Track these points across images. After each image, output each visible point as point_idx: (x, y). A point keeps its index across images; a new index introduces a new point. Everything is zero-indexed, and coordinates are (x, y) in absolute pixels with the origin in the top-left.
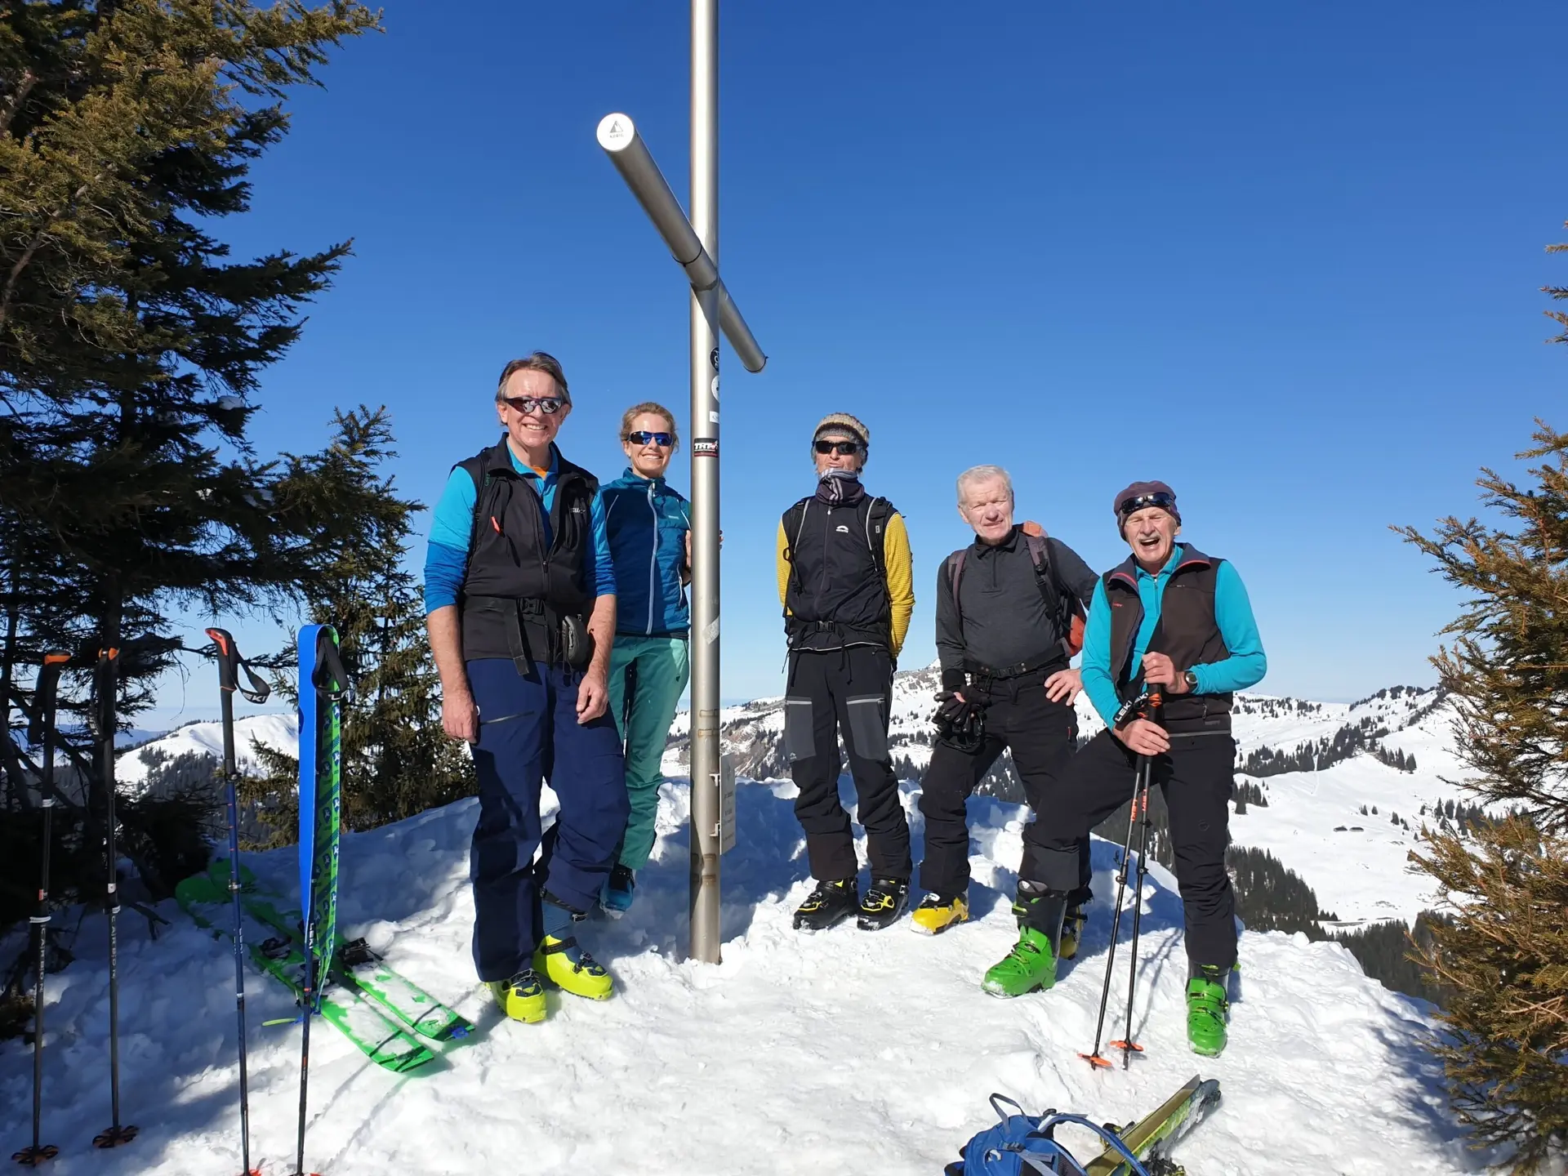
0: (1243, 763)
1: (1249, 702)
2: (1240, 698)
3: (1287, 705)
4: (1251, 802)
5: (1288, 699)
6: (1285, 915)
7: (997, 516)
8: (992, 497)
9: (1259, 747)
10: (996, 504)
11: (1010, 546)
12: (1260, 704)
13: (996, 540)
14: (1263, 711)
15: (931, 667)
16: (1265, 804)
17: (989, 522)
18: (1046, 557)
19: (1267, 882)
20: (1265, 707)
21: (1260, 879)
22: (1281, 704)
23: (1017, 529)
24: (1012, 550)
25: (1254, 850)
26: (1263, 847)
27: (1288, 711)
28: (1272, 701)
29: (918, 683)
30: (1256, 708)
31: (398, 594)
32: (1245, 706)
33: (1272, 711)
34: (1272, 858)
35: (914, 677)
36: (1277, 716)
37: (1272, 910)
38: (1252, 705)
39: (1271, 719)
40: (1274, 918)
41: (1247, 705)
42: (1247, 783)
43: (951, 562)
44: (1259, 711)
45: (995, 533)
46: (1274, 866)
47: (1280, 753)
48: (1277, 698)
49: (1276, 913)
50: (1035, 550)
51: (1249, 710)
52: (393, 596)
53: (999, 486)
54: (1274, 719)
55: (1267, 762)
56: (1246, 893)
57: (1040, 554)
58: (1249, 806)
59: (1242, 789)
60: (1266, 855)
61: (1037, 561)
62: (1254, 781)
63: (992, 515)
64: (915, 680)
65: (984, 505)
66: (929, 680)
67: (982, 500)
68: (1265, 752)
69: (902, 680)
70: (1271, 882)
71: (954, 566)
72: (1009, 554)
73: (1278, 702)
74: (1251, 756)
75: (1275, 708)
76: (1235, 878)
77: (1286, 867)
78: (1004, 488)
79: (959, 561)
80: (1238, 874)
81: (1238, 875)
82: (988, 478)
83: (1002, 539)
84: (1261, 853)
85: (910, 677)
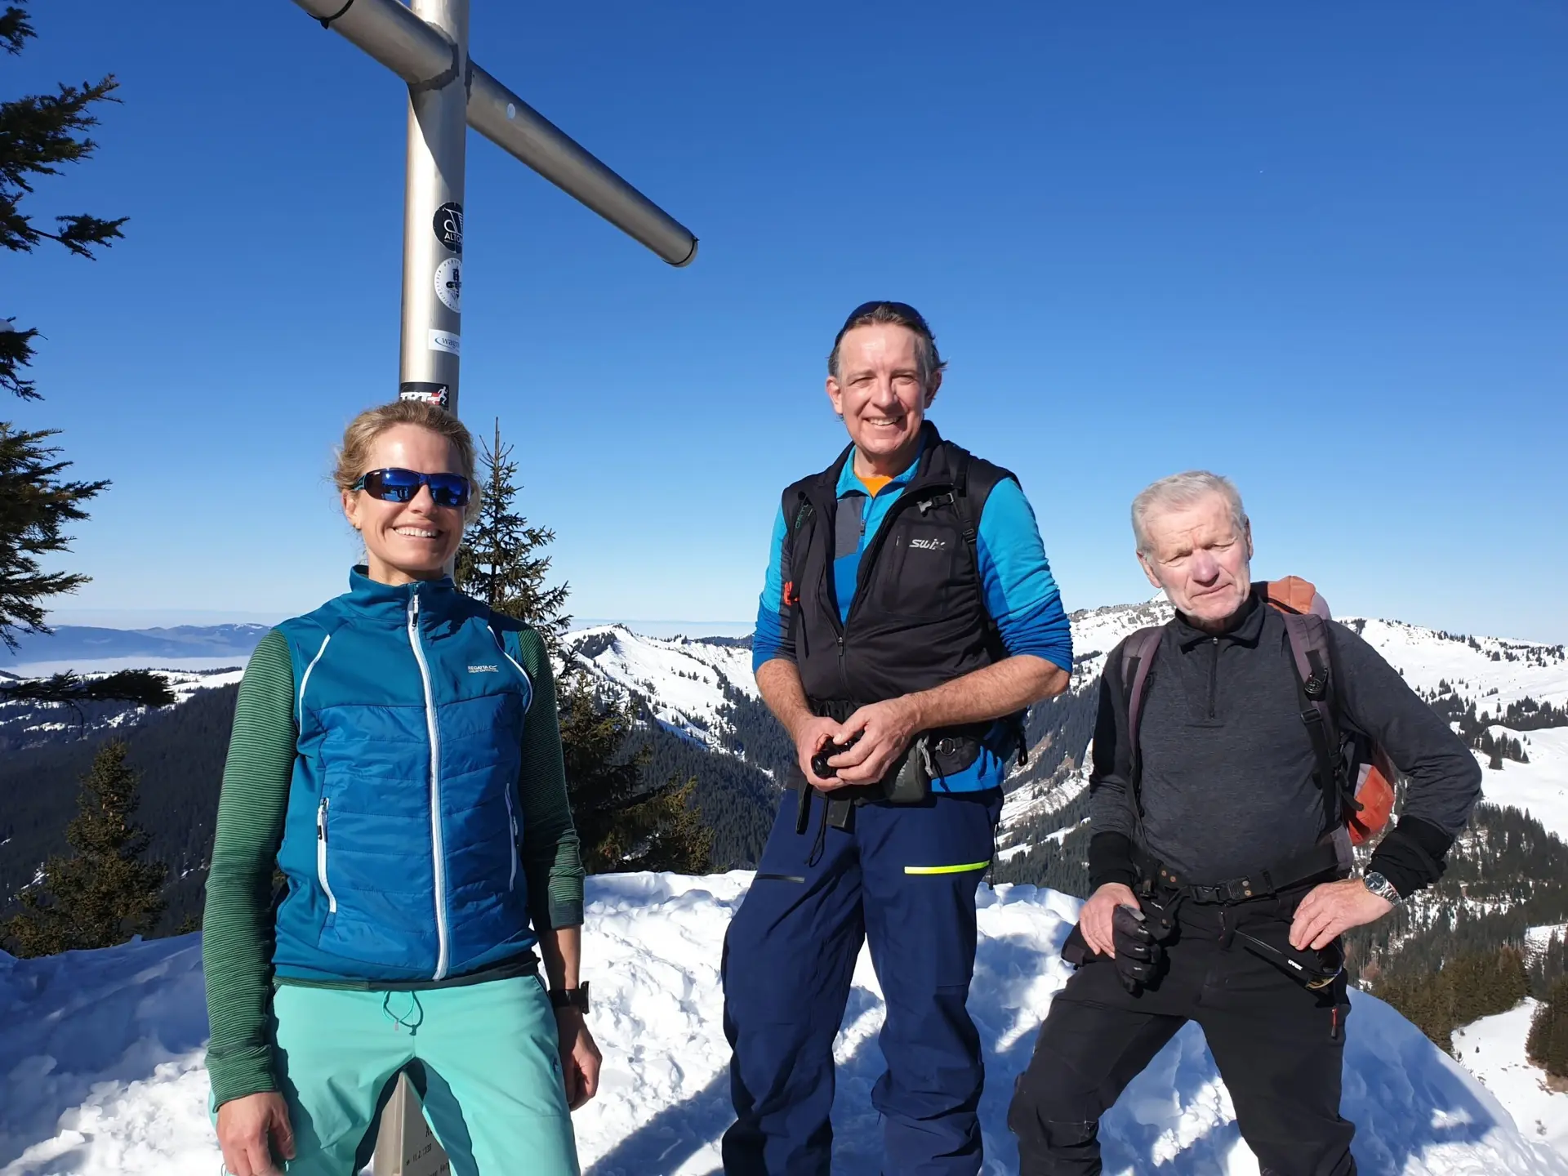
0: (1501, 715)
1: (1512, 648)
2: (1501, 643)
3: (1557, 654)
4: (1508, 757)
5: (1560, 647)
6: (1545, 881)
7: (1216, 576)
8: (1204, 536)
9: (1522, 698)
10: (1213, 552)
11: (1247, 634)
12: (1525, 651)
13: (1217, 621)
14: (1528, 659)
15: (1154, 601)
16: (1525, 760)
17: (1202, 588)
18: (1325, 663)
19: (1524, 845)
20: (1530, 655)
21: (1515, 840)
22: (1550, 652)
23: (1259, 591)
24: (1253, 644)
25: (1510, 808)
26: (1521, 806)
27: (1559, 660)
28: (1540, 648)
29: (1139, 618)
30: (1519, 656)
31: (507, 539)
32: (1506, 653)
33: (1539, 660)
34: (1532, 818)
35: (1134, 611)
36: (1545, 665)
37: (1528, 875)
38: (1515, 652)
39: (1537, 668)
40: (1531, 883)
41: (1509, 651)
42: (1504, 737)
43: (1130, 652)
44: (1524, 659)
45: (1216, 607)
46: (1532, 828)
47: (1547, 705)
48: (1546, 646)
49: (1533, 879)
50: (1301, 645)
51: (1510, 658)
52: (502, 540)
53: (1217, 515)
54: (1541, 667)
55: (1530, 714)
56: (1498, 855)
57: (1312, 656)
58: (1506, 762)
59: (1498, 742)
60: (1524, 816)
61: (1305, 671)
62: (1512, 735)
63: (1205, 574)
64: (1135, 615)
65: (1188, 553)
66: (1151, 615)
67: (1185, 543)
68: (1528, 704)
69: (1121, 614)
70: (1528, 845)
71: (1135, 661)
72: (1246, 651)
73: (1547, 650)
74: (1511, 707)
75: (1544, 656)
76: (1485, 838)
77: (1548, 830)
78: (1227, 517)
79: (1145, 653)
80: (1488, 834)
81: (1490, 835)
82: (1192, 500)
83: (1226, 619)
84: (1518, 813)
85: (1130, 611)
